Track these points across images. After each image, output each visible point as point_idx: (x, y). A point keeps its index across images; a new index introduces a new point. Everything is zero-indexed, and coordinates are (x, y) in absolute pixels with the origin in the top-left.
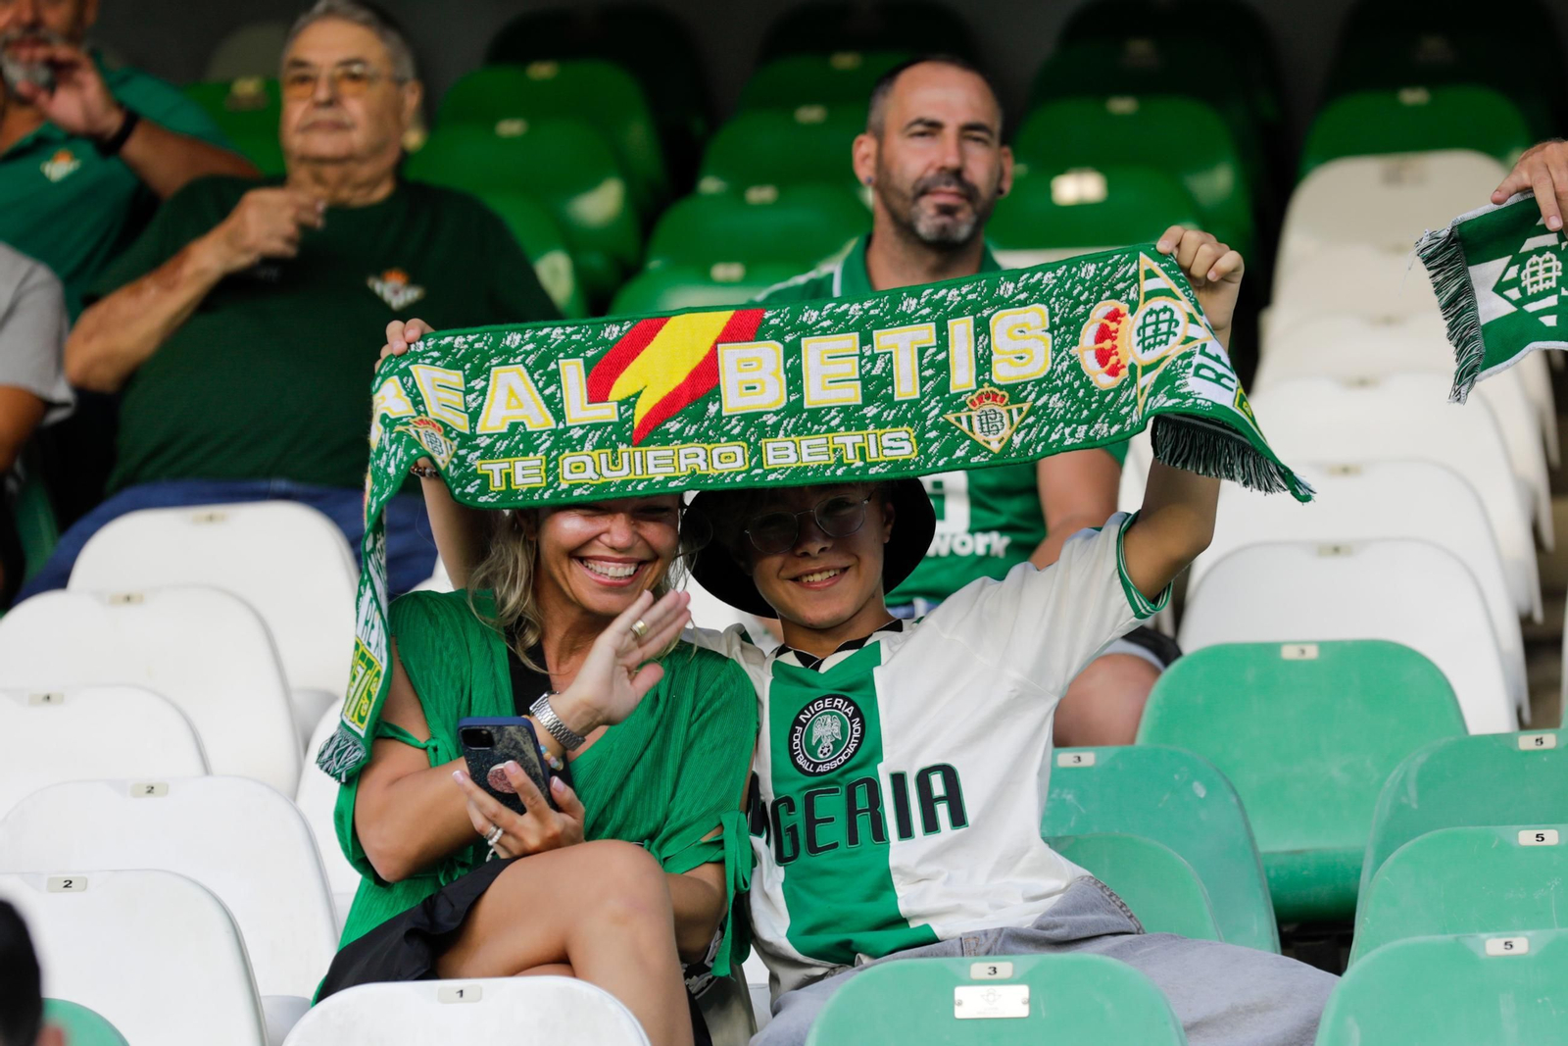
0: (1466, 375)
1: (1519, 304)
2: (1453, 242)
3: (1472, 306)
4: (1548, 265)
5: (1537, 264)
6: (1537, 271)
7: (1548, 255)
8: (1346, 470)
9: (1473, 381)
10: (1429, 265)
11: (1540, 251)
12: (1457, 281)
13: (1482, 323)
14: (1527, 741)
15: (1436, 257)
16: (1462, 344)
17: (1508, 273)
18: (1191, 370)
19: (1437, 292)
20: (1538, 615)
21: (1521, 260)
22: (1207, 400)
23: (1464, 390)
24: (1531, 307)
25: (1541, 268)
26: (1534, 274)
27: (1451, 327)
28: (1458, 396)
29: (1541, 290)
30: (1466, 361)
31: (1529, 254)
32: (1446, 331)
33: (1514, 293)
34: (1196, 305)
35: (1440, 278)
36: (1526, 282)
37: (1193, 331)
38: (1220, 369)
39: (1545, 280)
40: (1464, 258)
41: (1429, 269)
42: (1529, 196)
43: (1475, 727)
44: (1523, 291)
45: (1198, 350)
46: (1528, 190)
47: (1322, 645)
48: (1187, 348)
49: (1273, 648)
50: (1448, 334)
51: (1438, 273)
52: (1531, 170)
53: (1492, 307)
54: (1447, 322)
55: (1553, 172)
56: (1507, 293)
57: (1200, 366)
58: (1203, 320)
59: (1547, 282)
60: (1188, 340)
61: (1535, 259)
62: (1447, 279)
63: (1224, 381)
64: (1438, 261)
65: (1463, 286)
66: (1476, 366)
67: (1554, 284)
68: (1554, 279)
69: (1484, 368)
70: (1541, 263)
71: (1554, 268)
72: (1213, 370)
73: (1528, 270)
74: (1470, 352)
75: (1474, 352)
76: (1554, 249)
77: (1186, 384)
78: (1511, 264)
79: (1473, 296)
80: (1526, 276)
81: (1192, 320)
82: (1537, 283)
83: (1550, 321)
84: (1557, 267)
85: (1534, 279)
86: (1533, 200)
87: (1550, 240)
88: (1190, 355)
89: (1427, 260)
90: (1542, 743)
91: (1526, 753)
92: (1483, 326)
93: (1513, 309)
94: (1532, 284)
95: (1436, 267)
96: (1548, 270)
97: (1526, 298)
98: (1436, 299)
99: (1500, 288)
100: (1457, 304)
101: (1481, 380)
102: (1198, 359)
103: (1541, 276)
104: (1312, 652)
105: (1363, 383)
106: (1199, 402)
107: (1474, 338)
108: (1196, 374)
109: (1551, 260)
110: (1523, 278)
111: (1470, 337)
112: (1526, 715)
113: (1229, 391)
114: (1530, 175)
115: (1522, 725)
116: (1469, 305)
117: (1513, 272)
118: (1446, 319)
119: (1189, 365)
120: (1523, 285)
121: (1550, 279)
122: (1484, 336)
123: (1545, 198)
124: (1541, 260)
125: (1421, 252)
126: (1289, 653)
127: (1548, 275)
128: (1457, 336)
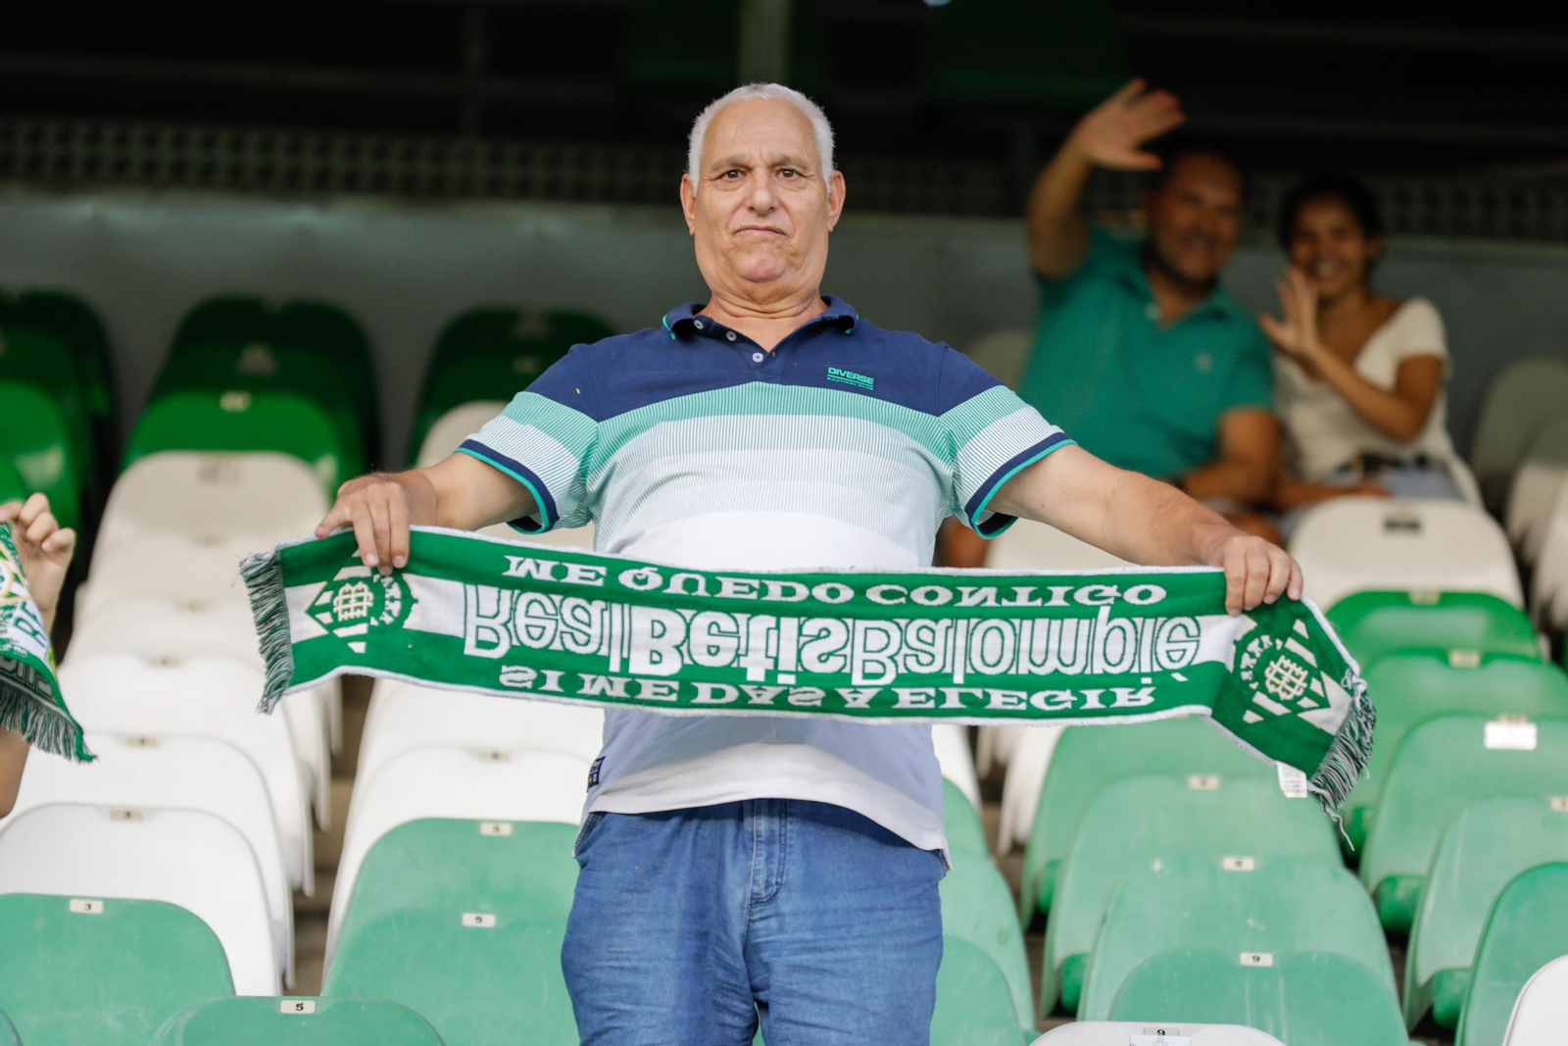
0: (276, 689)
1: (329, 627)
2: (274, 565)
3: (285, 625)
4: (360, 595)
5: (350, 592)
6: (349, 599)
7: (360, 585)
8: (143, 742)
9: (280, 694)
10: (251, 583)
11: (353, 581)
12: (273, 600)
13: (294, 640)
14: (288, 1006)
15: (258, 576)
16: (272, 657)
17: (321, 598)
18: (11, 621)
19: (255, 609)
20: (309, 889)
21: (334, 587)
22: (22, 648)
23: (271, 702)
24: (341, 633)
25: (353, 596)
26: (346, 601)
27: (263, 641)
28: (266, 708)
29: (352, 617)
30: (276, 676)
31: (343, 583)
32: (258, 645)
33: (326, 618)
34: (21, 568)
35: (257, 596)
36: (338, 608)
37: (16, 588)
38: (37, 627)
39: (356, 608)
40: (282, 579)
41: (250, 587)
42: (349, 529)
43: (242, 990)
44: (335, 616)
45: (19, 606)
46: (350, 524)
47: (107, 902)
48: (10, 602)
49: (62, 901)
50: (261, 648)
51: (257, 592)
52: (353, 506)
53: (304, 628)
54: (259, 637)
55: (374, 511)
56: (318, 616)
57: (19, 620)
58: (26, 582)
59: (358, 610)
60: (11, 595)
61: (347, 587)
62: (266, 597)
63: (38, 636)
64: (260, 580)
65: (278, 605)
66: (284, 681)
67: (364, 613)
68: (365, 608)
69: (293, 684)
70: (353, 592)
71: (365, 599)
72: (30, 625)
73: (341, 597)
74: (279, 667)
75: (283, 668)
76: (367, 580)
77: (6, 631)
78: (325, 590)
79: (287, 615)
80: (338, 603)
81: (16, 578)
82: (348, 610)
83: (359, 647)
84: (368, 598)
85: (346, 606)
86: (352, 533)
87: (362, 571)
88: (12, 607)
89: (250, 579)
90: (302, 1008)
91: (287, 1016)
92: (294, 645)
93: (323, 632)
94: (344, 611)
95: (255, 586)
96: (360, 599)
97: (337, 624)
98: (251, 615)
99: (313, 611)
100: (272, 621)
101: (288, 695)
102: (18, 613)
103: (353, 604)
104: (98, 908)
105: (165, 662)
106: (15, 648)
107: (284, 655)
108: (16, 624)
109: (363, 591)
110: (335, 603)
111: (281, 654)
112: (290, 981)
113: (41, 647)
114: (352, 512)
115: (286, 991)
116: (282, 623)
117: (326, 598)
118: (259, 634)
119: (10, 616)
120: (335, 610)
121: (361, 608)
122: (294, 654)
123: (364, 535)
124: (353, 589)
125: (246, 570)
126: (77, 907)
127: (360, 604)
128: (268, 651)
